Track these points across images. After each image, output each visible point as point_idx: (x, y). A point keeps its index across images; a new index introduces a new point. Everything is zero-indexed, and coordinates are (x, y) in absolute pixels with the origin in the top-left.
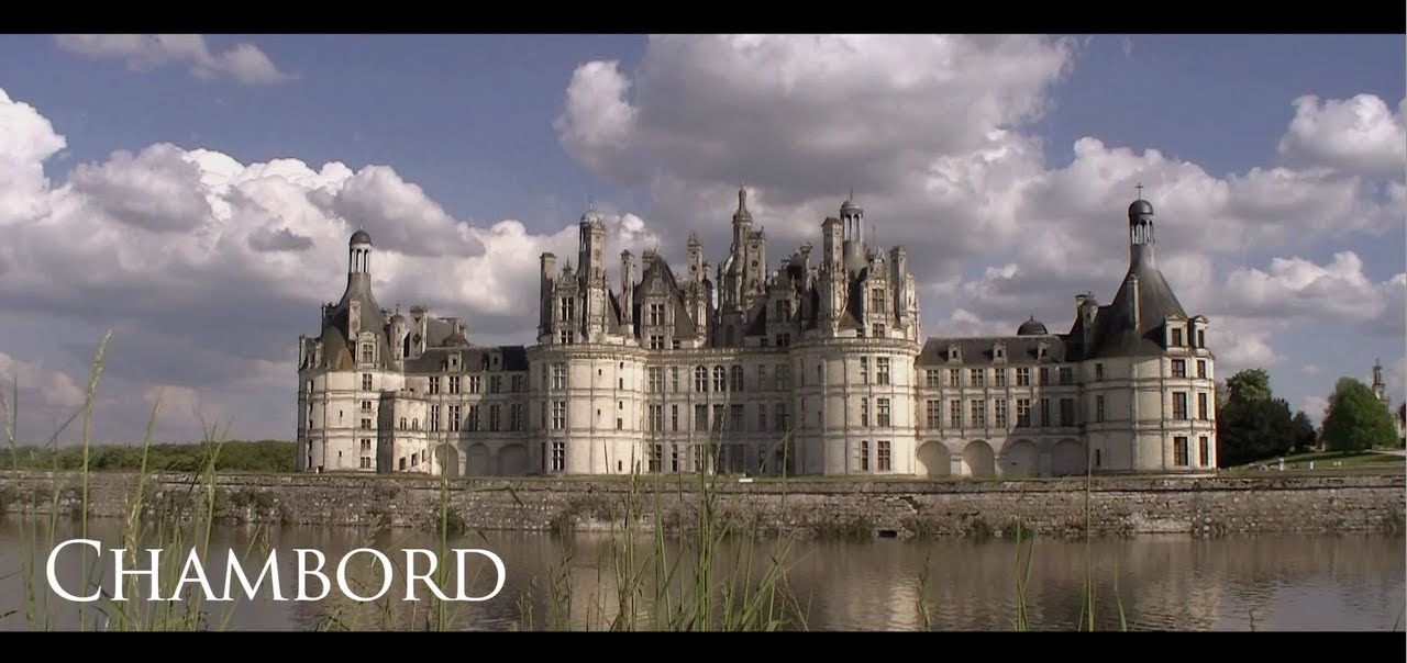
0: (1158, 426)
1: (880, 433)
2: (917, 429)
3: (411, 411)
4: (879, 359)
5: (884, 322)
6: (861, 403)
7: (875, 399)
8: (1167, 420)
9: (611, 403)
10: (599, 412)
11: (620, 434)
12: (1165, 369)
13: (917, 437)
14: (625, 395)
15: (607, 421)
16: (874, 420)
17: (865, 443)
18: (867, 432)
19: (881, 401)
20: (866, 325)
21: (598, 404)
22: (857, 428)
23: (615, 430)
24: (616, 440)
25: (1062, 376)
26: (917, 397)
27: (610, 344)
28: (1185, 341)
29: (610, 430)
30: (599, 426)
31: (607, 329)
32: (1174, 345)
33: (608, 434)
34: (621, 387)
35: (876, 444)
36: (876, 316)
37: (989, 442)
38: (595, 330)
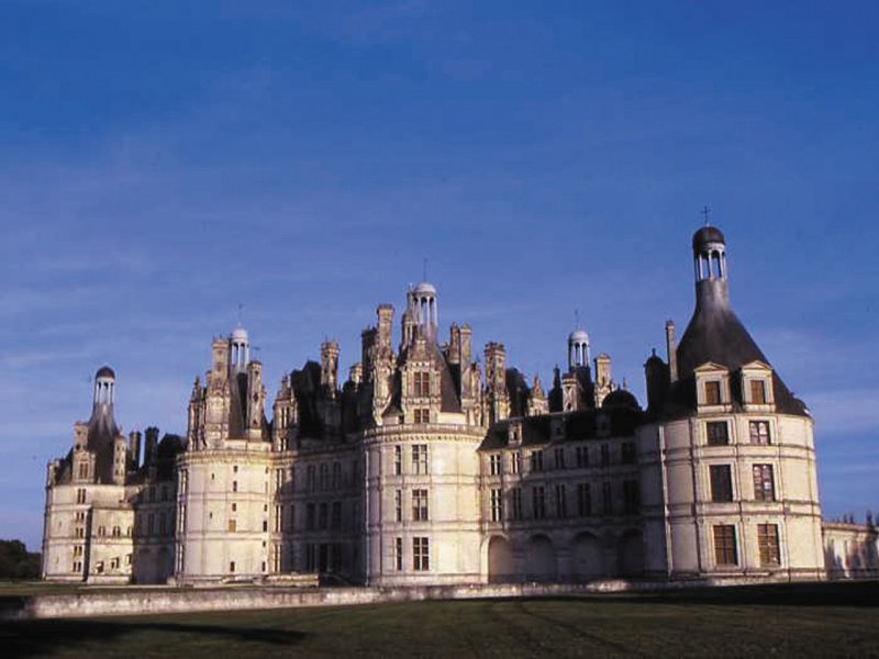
0: (689, 511)
1: (413, 528)
2: (481, 522)
3: (112, 520)
4: (415, 447)
5: (427, 407)
6: (395, 494)
7: (409, 491)
8: (701, 503)
9: (223, 505)
10: (211, 515)
11: (231, 535)
12: (696, 435)
13: (482, 531)
14: (239, 497)
15: (219, 522)
16: (408, 514)
17: (399, 540)
18: (401, 526)
19: (416, 493)
20: (405, 412)
21: (211, 507)
22: (392, 523)
23: (226, 532)
24: (228, 542)
25: (624, 452)
26: (480, 486)
27: (229, 449)
28: (726, 395)
29: (221, 532)
30: (210, 528)
31: (226, 434)
32: (710, 403)
33: (219, 536)
34: (235, 490)
35: (411, 541)
36: (417, 401)
37: (550, 535)
38: (212, 436)
